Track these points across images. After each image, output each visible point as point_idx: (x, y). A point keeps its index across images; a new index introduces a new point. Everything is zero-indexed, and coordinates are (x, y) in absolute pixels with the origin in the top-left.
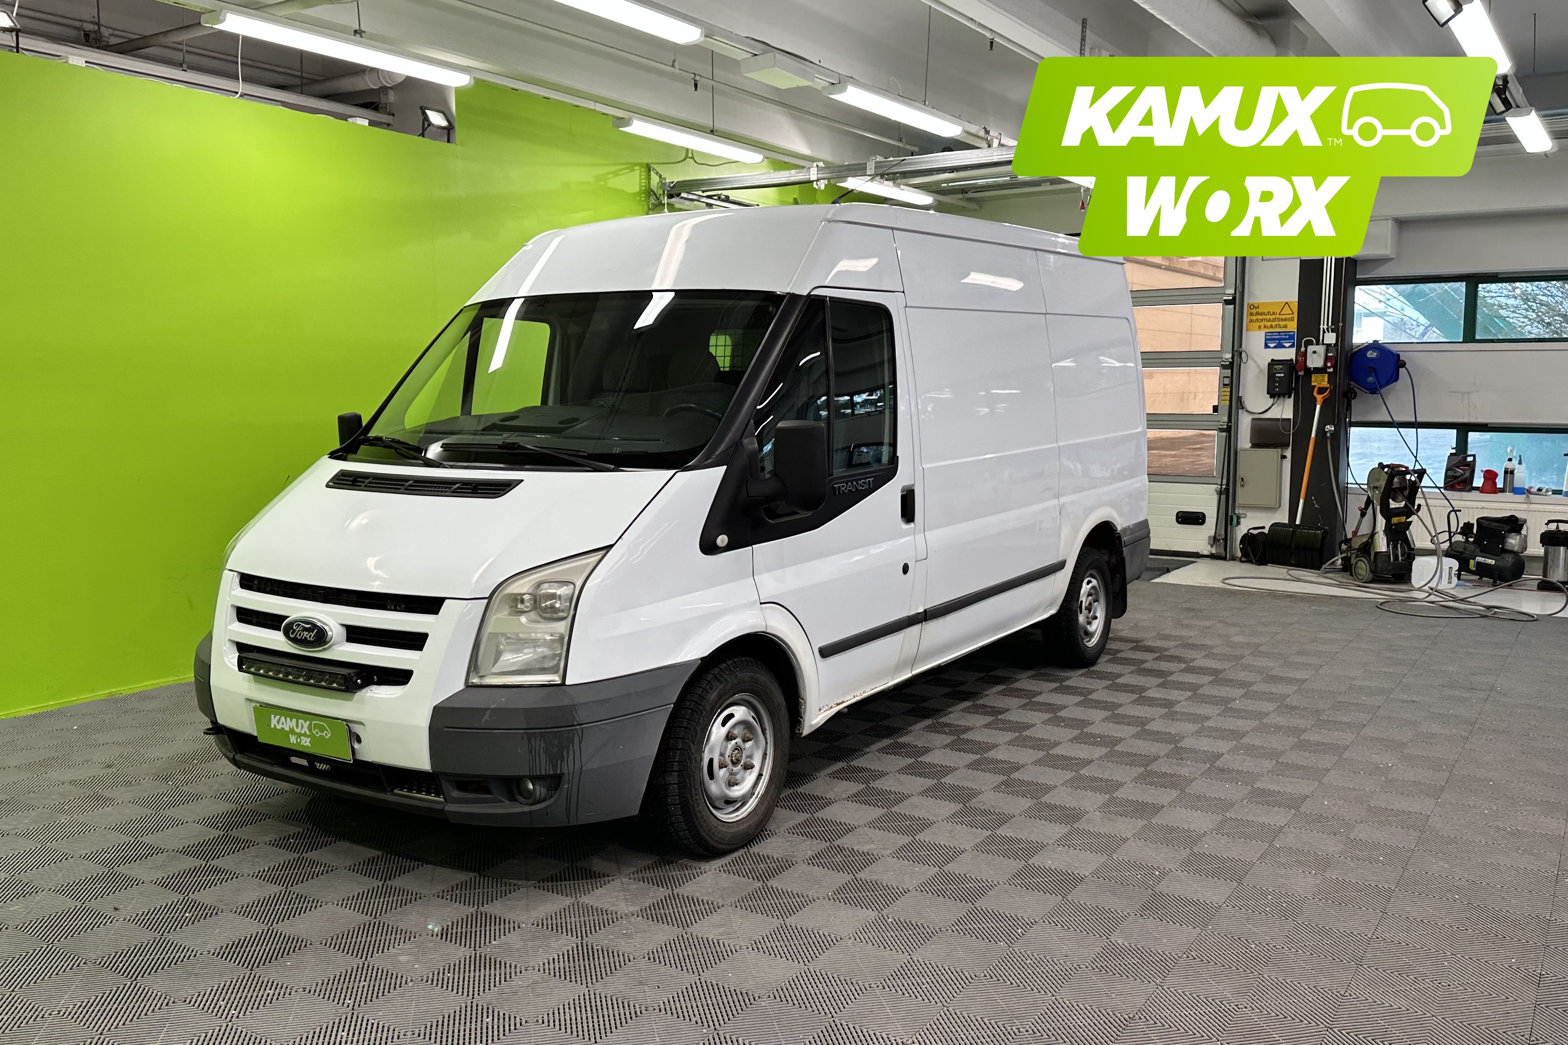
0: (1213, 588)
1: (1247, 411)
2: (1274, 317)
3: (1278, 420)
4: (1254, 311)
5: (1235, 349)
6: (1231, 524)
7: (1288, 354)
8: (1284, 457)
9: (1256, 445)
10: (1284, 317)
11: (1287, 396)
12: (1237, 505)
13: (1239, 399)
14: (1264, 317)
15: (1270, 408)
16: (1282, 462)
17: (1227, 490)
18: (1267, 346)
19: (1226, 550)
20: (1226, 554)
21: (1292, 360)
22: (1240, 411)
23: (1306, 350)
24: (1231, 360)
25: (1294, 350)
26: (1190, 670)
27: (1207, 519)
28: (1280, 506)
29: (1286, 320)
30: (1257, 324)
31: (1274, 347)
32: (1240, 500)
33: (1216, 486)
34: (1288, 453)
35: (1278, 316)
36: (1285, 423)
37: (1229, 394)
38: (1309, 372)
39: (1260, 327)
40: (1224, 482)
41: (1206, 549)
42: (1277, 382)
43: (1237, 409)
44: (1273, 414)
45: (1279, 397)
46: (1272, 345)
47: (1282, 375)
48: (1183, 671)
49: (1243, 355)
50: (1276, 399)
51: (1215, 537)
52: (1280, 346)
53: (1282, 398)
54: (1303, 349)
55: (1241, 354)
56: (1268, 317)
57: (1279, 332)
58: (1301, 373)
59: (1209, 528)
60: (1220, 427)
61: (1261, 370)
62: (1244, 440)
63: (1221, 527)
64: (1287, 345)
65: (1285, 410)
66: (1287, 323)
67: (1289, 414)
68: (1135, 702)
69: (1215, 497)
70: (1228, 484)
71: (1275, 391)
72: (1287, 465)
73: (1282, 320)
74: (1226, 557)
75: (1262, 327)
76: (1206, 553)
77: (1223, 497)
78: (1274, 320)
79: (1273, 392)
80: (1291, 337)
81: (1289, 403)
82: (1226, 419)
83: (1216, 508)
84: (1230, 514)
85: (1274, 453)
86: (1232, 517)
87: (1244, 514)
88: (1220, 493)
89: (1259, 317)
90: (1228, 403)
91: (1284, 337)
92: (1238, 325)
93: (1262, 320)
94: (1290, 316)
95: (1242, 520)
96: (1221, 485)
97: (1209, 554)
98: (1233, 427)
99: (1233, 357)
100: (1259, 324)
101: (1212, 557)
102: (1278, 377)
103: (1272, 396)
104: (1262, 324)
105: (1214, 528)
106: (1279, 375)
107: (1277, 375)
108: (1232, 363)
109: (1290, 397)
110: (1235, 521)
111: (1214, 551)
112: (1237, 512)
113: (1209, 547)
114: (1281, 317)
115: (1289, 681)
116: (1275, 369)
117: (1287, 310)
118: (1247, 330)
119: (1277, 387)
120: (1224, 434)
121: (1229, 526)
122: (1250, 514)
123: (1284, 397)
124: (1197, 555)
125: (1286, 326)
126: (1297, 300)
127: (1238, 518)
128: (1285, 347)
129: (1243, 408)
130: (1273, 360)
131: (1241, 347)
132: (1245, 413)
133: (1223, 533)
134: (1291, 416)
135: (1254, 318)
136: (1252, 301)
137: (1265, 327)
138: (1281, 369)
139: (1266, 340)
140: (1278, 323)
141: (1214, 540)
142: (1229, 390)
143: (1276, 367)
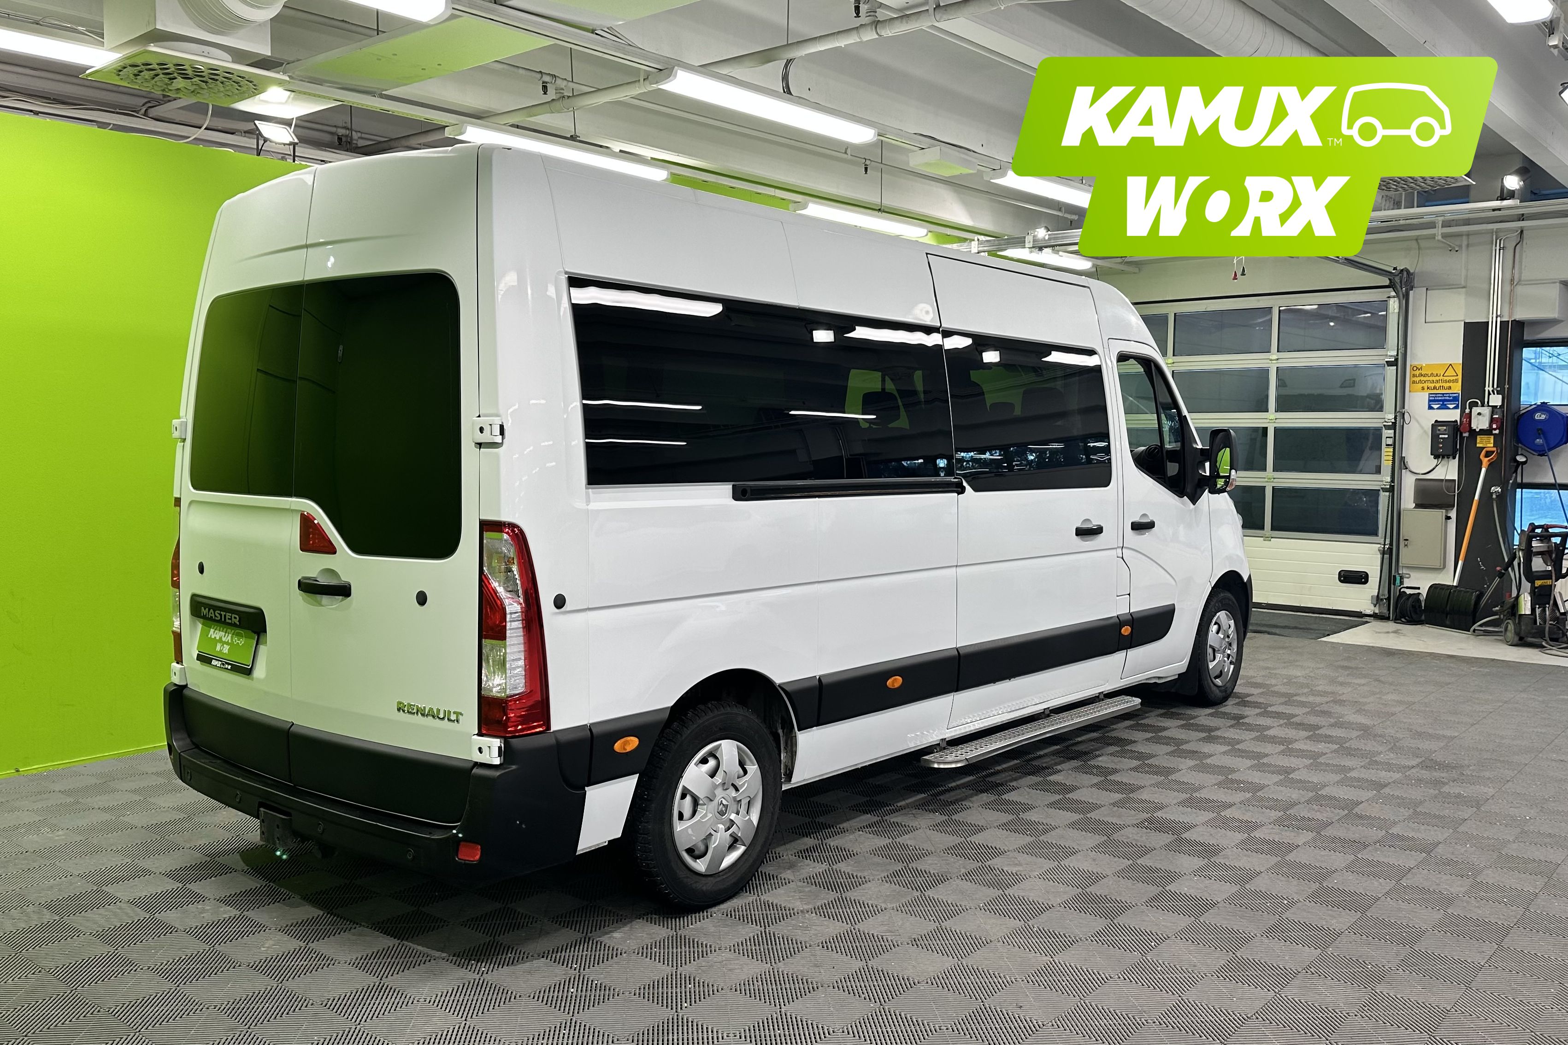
0: (1373, 647)
1: (1410, 471)
2: (1437, 378)
3: (1442, 480)
4: (1417, 372)
5: (1398, 410)
6: (1394, 584)
7: (1454, 415)
8: (1448, 518)
9: (1419, 506)
10: (1448, 378)
11: (1451, 457)
12: (1400, 564)
13: (1402, 459)
14: (1425, 379)
15: (1434, 469)
16: (1446, 523)
17: (1391, 549)
18: (1430, 408)
19: (1389, 610)
20: (1389, 614)
21: (1456, 421)
22: (1404, 471)
23: (1471, 412)
24: (1393, 421)
25: (1459, 411)
26: (1338, 725)
27: (1370, 579)
28: (1444, 567)
29: (1449, 381)
30: (1421, 385)
31: (1437, 409)
32: (1403, 560)
33: (1379, 546)
34: (1453, 514)
35: (1441, 378)
36: (1449, 484)
37: (1391, 454)
38: (1474, 434)
39: (1423, 388)
40: (1388, 541)
41: (1369, 609)
42: (1441, 443)
43: (1400, 469)
44: (1437, 475)
45: (1443, 457)
46: (1436, 406)
47: (1446, 436)
48: (1332, 725)
49: (1406, 415)
50: (1440, 459)
51: (1378, 596)
52: (1444, 407)
53: (1446, 459)
54: (1467, 411)
55: (1404, 414)
56: (1431, 378)
57: (1443, 394)
58: (1466, 435)
59: (1372, 588)
60: (1383, 486)
61: (1425, 432)
62: (1408, 500)
63: (1384, 587)
64: (1451, 406)
65: (1449, 471)
66: (1451, 384)
67: (1453, 475)
68: (1282, 753)
69: (1379, 556)
70: (1391, 544)
71: (1439, 452)
72: (1452, 526)
73: (1446, 381)
74: (1389, 617)
75: (1426, 388)
76: (1369, 612)
77: (1387, 556)
78: (1437, 381)
79: (1437, 453)
80: (1455, 399)
81: (1454, 464)
82: (1389, 479)
83: (1379, 568)
84: (1393, 573)
85: (1439, 514)
86: (1395, 577)
87: (1409, 574)
88: (1383, 553)
89: (1422, 378)
90: (1390, 463)
91: (1448, 398)
92: (1401, 388)
93: (1425, 382)
94: (1454, 378)
95: (1405, 580)
96: (1385, 545)
97: (1372, 613)
98: (1396, 487)
99: (1395, 418)
100: (1422, 385)
101: (1375, 616)
102: (1442, 438)
103: (1436, 457)
104: (1425, 385)
105: (1377, 588)
106: (1443, 436)
107: (1441, 436)
108: (1394, 424)
109: (1454, 458)
110: (1398, 581)
111: (1377, 611)
112: (1401, 572)
113: (1372, 607)
114: (1445, 378)
115: (1438, 738)
116: (1439, 430)
117: (1450, 372)
118: (1410, 391)
119: (1441, 448)
120: (1387, 494)
121: (1392, 586)
122: (1414, 574)
123: (1448, 458)
124: (1359, 615)
125: (1450, 388)
126: (1461, 362)
127: (1402, 578)
128: (1449, 408)
129: (1406, 468)
130: (1436, 421)
131: (1404, 408)
132: (1409, 473)
133: (1386, 592)
134: (1456, 478)
135: (1417, 379)
136: (1415, 363)
137: (1428, 388)
138: (1445, 430)
139: (1430, 401)
140: (1441, 384)
141: (1378, 600)
142: (1392, 450)
143: (1439, 428)
